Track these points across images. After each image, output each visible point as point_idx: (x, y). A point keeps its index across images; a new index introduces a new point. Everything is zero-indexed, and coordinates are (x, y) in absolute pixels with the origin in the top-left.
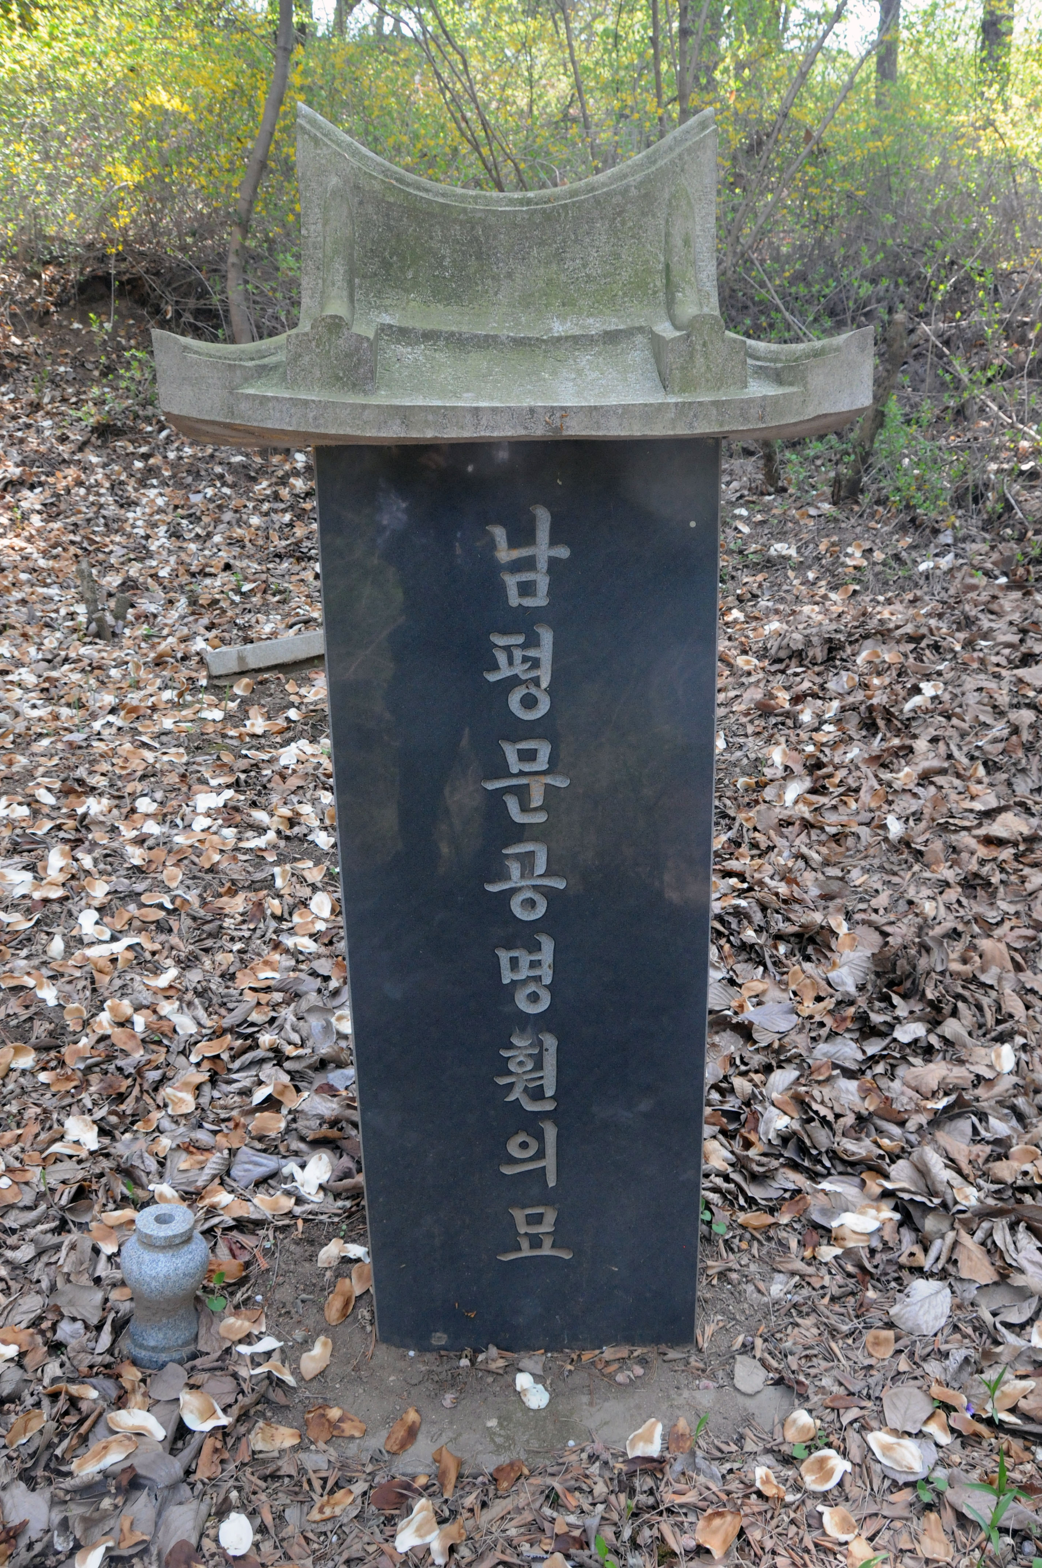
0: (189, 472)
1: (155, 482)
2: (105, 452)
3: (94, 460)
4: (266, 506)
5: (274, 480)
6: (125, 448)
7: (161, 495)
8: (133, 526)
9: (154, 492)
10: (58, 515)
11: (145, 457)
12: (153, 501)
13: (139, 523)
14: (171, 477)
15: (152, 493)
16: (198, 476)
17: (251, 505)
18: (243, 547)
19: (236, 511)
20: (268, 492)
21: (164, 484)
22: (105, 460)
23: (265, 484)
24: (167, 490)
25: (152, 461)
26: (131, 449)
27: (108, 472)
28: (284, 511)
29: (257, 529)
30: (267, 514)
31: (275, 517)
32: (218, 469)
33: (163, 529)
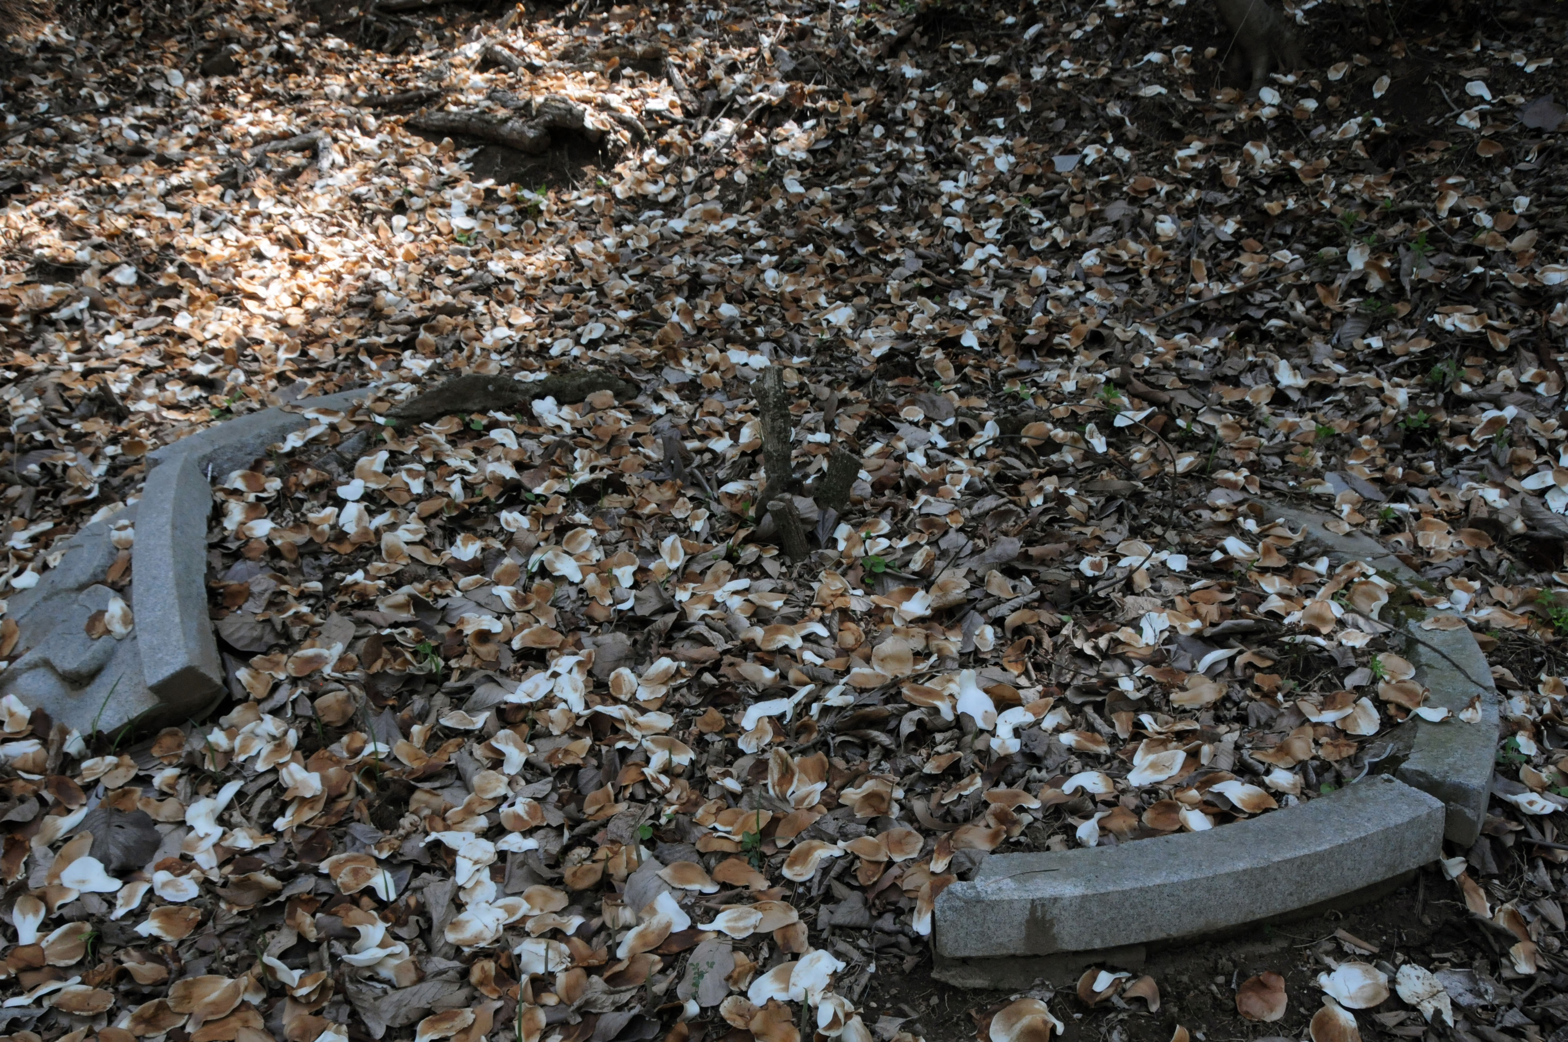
0: (1062, 110)
1: (1000, 122)
2: (929, 60)
3: (910, 72)
4: (1192, 196)
5: (1214, 140)
6: (963, 54)
7: (1006, 149)
8: (947, 212)
9: (997, 141)
10: (830, 173)
11: (993, 74)
12: (990, 161)
13: (958, 205)
14: (1028, 116)
15: (993, 143)
16: (1075, 120)
17: (1164, 189)
18: (1136, 284)
19: (1133, 200)
20: (1199, 165)
21: (1014, 128)
22: (927, 74)
23: (1196, 146)
24: (1021, 141)
25: (1003, 82)
26: (973, 57)
27: (927, 97)
28: (1226, 212)
29: (1168, 246)
30: (1188, 213)
31: (1206, 222)
32: (1114, 110)
33: (996, 222)
